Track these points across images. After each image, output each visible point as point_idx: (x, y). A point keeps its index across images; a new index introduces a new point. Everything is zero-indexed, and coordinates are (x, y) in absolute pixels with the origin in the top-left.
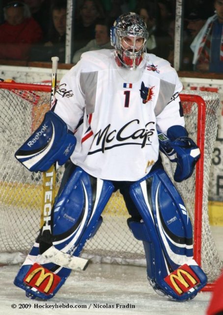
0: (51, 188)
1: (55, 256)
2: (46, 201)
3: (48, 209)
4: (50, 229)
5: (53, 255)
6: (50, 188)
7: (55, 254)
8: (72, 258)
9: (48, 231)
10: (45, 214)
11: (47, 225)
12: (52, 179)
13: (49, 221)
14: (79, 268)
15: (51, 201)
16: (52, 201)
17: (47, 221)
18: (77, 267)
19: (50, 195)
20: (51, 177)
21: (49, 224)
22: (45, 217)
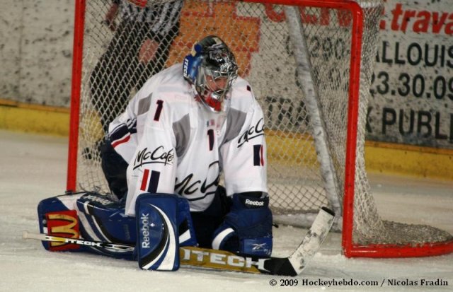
0: (207, 254)
1: (304, 255)
2: (224, 263)
3: (235, 261)
4: (265, 260)
5: (301, 258)
6: (206, 256)
7: (301, 255)
8: (312, 232)
9: (265, 262)
10: (241, 265)
11: (257, 264)
12: (194, 252)
13: (252, 260)
14: (329, 223)
15: (224, 256)
16: (225, 254)
17: (252, 263)
18: (328, 225)
19: (217, 256)
20: (191, 253)
21: (257, 261)
22: (245, 265)
